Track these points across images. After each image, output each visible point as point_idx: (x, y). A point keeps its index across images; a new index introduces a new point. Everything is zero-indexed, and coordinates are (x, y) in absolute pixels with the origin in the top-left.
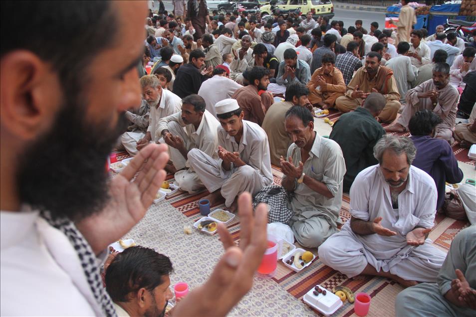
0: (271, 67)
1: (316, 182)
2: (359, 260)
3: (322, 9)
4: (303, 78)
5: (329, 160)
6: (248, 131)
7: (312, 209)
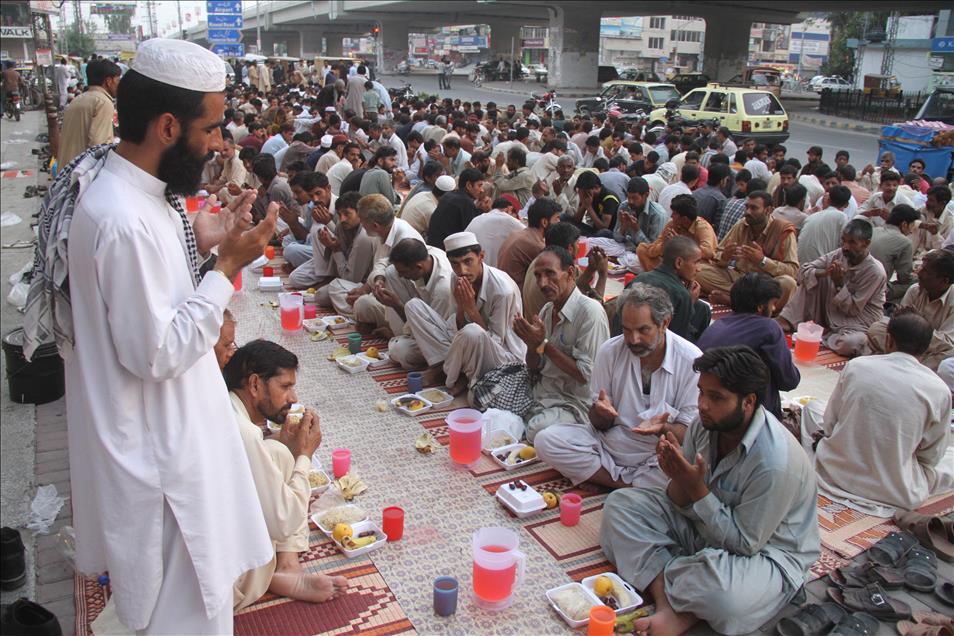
0: (606, 211)
1: (562, 355)
2: (587, 458)
3: (765, 123)
4: (654, 233)
5: (584, 326)
6: (489, 280)
7: (556, 397)
